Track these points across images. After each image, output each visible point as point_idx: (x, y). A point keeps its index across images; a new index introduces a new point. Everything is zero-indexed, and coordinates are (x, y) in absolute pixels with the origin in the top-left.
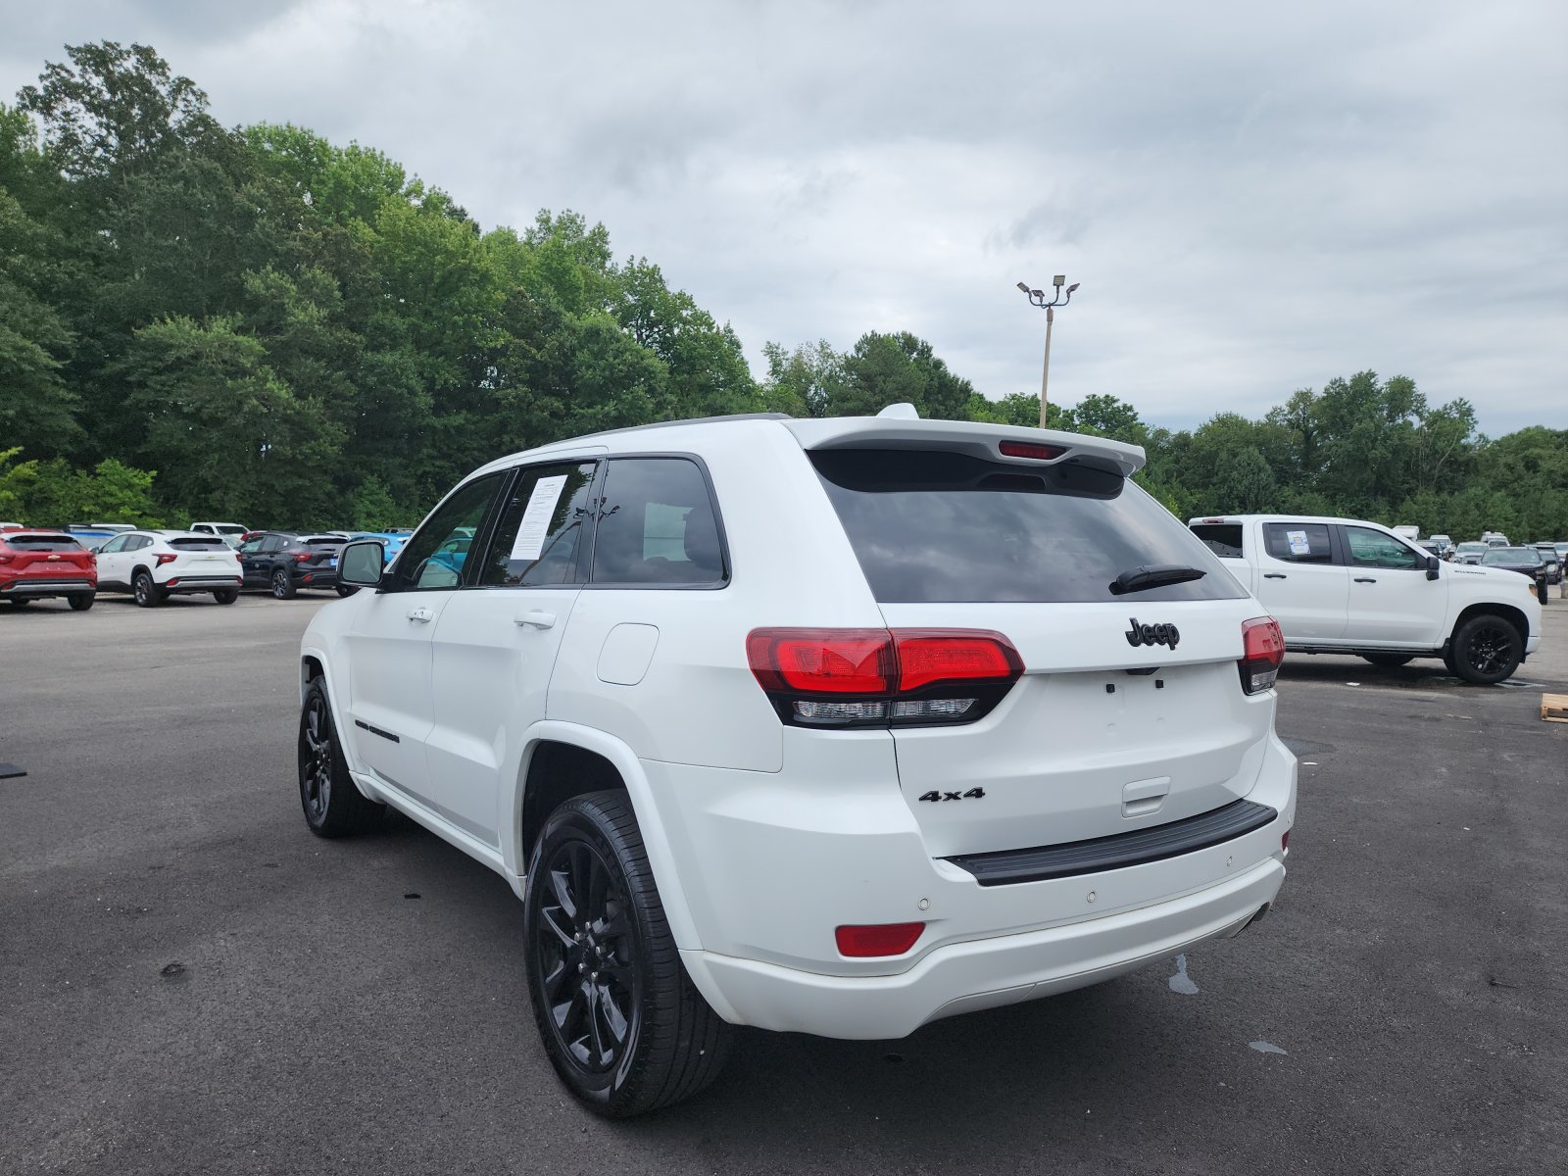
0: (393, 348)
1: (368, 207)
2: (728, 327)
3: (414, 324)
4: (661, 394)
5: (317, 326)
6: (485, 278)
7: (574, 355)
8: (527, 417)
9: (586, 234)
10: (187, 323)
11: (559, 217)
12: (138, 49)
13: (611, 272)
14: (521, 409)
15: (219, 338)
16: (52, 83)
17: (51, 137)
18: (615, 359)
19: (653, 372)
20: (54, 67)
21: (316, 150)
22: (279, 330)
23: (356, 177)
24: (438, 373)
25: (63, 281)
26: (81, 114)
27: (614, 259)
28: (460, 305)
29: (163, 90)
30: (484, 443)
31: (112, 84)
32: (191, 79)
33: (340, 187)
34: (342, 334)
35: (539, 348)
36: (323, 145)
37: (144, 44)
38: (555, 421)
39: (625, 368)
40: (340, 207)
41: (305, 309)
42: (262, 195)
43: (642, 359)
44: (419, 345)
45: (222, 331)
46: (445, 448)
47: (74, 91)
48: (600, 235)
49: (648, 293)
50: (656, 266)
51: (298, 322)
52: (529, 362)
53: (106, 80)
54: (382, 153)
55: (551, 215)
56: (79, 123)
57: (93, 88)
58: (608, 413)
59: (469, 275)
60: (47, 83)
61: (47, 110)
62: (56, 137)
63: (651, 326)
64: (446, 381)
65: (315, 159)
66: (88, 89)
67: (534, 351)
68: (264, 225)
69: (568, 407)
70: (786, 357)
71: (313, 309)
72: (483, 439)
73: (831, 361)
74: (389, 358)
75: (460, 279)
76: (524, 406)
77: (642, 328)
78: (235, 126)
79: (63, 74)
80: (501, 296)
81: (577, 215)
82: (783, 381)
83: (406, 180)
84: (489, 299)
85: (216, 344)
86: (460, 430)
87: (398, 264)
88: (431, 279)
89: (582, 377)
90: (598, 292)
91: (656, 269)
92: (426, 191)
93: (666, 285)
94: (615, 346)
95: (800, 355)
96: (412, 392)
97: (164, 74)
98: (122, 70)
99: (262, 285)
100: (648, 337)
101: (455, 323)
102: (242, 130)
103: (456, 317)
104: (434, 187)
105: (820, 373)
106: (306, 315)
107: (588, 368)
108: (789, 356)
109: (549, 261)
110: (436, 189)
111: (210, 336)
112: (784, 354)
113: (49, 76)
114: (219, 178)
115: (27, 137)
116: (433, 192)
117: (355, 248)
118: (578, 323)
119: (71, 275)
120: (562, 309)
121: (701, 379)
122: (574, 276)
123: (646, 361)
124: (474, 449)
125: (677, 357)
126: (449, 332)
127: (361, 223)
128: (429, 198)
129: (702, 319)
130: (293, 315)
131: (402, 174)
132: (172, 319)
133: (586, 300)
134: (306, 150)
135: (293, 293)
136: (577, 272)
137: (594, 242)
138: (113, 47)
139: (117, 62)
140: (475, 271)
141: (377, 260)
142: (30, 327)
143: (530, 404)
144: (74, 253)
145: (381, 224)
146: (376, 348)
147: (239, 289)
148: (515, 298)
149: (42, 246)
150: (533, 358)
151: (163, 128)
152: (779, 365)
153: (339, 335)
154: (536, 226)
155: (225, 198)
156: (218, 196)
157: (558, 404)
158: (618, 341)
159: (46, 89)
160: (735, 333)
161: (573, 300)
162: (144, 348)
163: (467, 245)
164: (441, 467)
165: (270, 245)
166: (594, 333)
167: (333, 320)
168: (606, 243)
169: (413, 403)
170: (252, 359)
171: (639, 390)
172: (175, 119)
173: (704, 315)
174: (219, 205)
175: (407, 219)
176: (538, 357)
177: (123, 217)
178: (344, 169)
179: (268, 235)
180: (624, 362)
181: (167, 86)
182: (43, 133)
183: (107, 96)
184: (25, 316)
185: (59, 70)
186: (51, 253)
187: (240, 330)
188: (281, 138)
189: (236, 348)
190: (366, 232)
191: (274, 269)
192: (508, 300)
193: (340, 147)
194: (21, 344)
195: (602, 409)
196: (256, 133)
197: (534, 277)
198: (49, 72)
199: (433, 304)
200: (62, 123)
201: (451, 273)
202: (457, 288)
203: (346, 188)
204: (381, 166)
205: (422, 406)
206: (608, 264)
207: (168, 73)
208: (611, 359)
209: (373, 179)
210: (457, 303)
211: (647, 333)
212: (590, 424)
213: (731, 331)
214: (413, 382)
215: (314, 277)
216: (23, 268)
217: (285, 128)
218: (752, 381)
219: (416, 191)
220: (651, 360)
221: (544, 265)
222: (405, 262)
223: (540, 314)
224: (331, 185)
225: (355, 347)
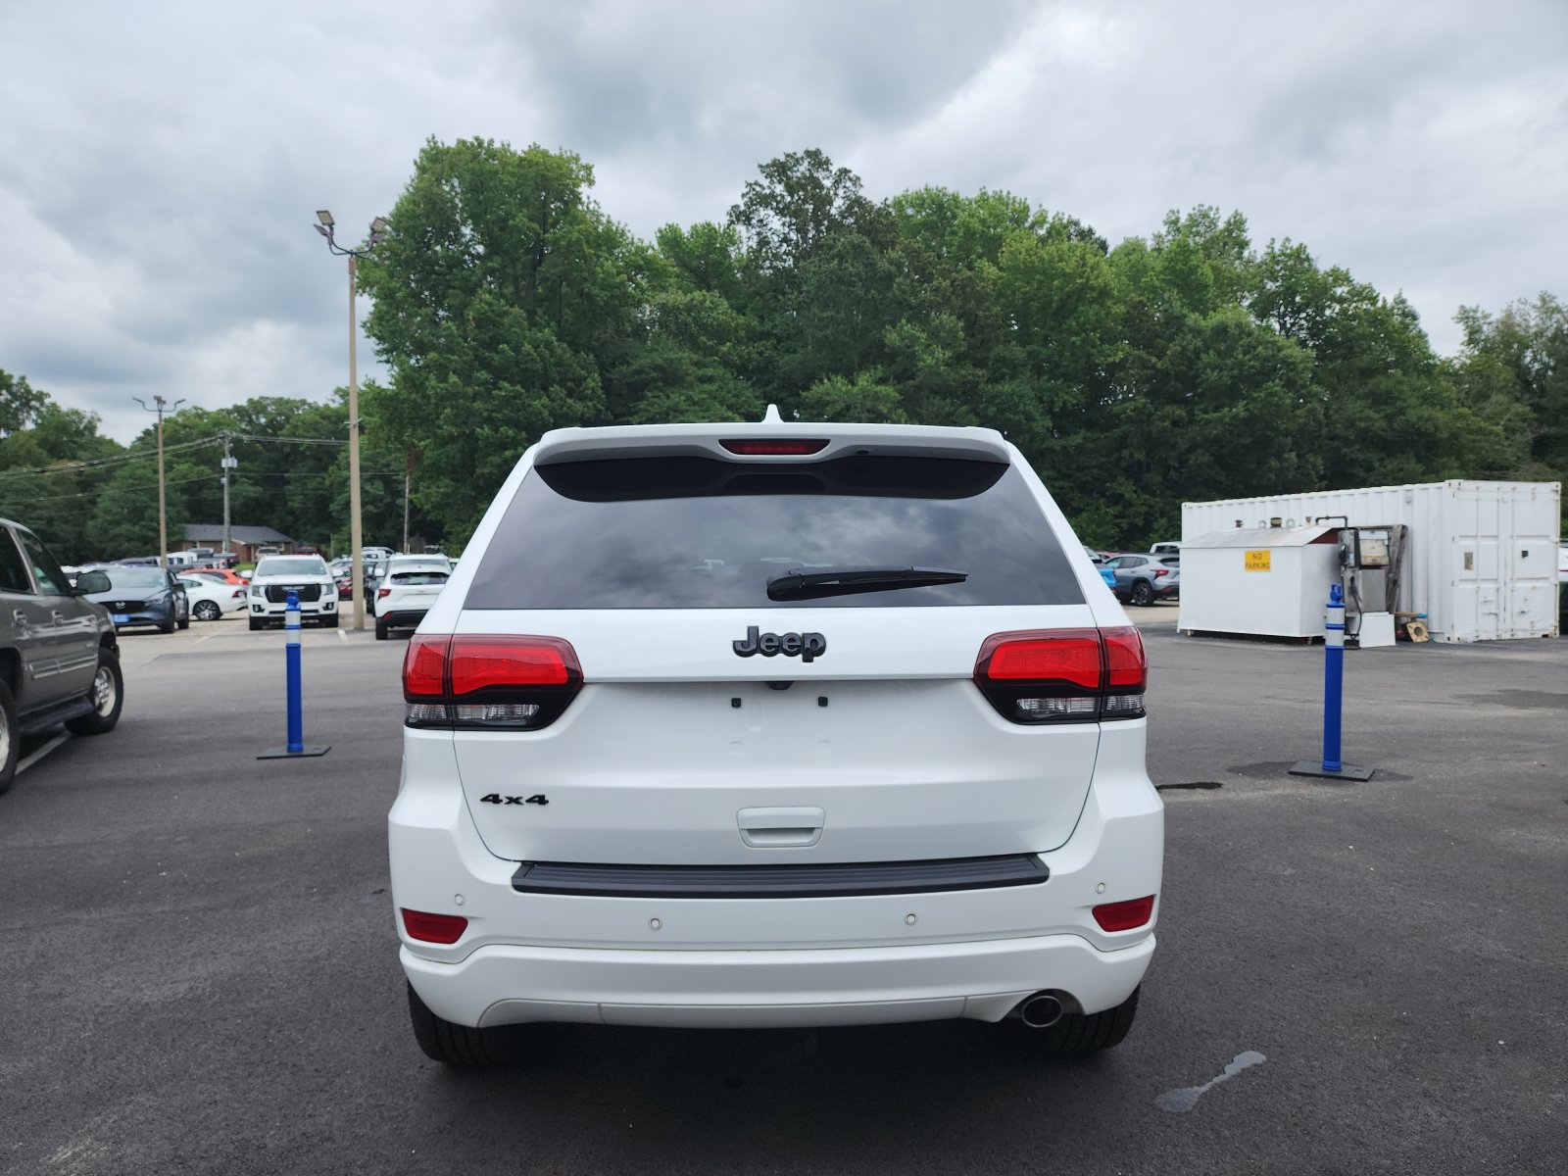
0: (1013, 377)
1: (992, 246)
2: (1399, 297)
3: (1034, 351)
4: (1304, 386)
5: (942, 368)
6: (1104, 293)
7: (1198, 358)
8: (1146, 429)
9: (1221, 225)
10: (839, 381)
11: (1190, 215)
12: (808, 153)
13: (1248, 262)
14: (1142, 421)
15: (863, 390)
16: (750, 198)
17: (750, 243)
18: (1244, 356)
19: (1293, 363)
20: (751, 185)
21: (949, 205)
22: (912, 377)
23: (983, 222)
24: (1057, 396)
25: (755, 360)
26: (770, 219)
27: (1252, 247)
28: (1078, 324)
29: (827, 183)
30: (1103, 460)
31: (790, 189)
32: (848, 169)
33: (970, 233)
34: (967, 371)
35: (1159, 357)
36: (955, 198)
37: (812, 148)
38: (1177, 430)
39: (1256, 364)
40: (969, 252)
41: (932, 354)
42: (900, 257)
43: (1279, 351)
44: (1038, 371)
45: (865, 383)
46: (1064, 469)
47: (765, 200)
48: (1237, 224)
49: (1292, 276)
50: (1301, 244)
51: (926, 367)
52: (1149, 372)
53: (786, 186)
54: (1009, 193)
55: (1180, 215)
56: (769, 227)
57: (777, 196)
58: (1237, 415)
59: (1086, 293)
60: (746, 199)
61: (748, 221)
62: (753, 243)
63: (1296, 312)
64: (1064, 402)
65: (949, 213)
66: (773, 196)
67: (1154, 360)
68: (901, 283)
69: (1191, 413)
70: (1489, 321)
71: (939, 353)
72: (1102, 456)
73: (1556, 316)
74: (1006, 387)
75: (1078, 300)
76: (1144, 418)
77: (1286, 315)
78: (882, 200)
79: (758, 189)
80: (1120, 309)
81: (1211, 208)
82: (1485, 350)
83: (1031, 213)
84: (1109, 313)
85: (860, 396)
86: (1080, 448)
87: (1019, 295)
88: (1050, 303)
89: (1207, 380)
90: (1230, 287)
91: (1301, 249)
92: (1050, 219)
93: (1314, 263)
94: (1245, 341)
95: (1509, 315)
96: (1029, 418)
97: (828, 169)
98: (799, 175)
99: (898, 338)
100: (1293, 325)
101: (1074, 343)
102: (888, 202)
103: (1074, 338)
104: (1058, 214)
105: (1539, 334)
106: (933, 358)
107: (1213, 371)
108: (1492, 319)
109: (1173, 264)
110: (1060, 215)
111: (856, 389)
112: (1486, 317)
113: (748, 193)
114: (867, 249)
115: (736, 246)
116: (1056, 219)
117: (979, 288)
118: (1203, 323)
119: (761, 354)
120: (1185, 311)
121: (1365, 360)
122: (1202, 274)
123: (1284, 352)
124: (1094, 467)
125: (1330, 341)
126: (1067, 354)
127: (986, 264)
128: (1053, 226)
129: (1366, 294)
130: (923, 360)
131: (1027, 209)
132: (829, 379)
133: (1217, 297)
134: (941, 206)
135: (923, 341)
136: (1206, 269)
137: (1230, 232)
138: (792, 157)
139: (795, 169)
140: (1093, 288)
141: (1001, 295)
142: (734, 400)
143: (1150, 415)
144: (765, 335)
145: (1003, 260)
146: (996, 379)
147: (881, 345)
148: (1135, 308)
149: (742, 333)
150: (1153, 367)
151: (828, 216)
152: (1477, 332)
153: (963, 372)
154: (1164, 230)
155: (870, 266)
156: (866, 265)
157: (1180, 412)
158: (1250, 334)
159: (745, 204)
160: (1409, 303)
161: (1200, 300)
162: (812, 408)
163: (1084, 265)
164: (1061, 488)
165: (905, 300)
166: (1221, 331)
167: (959, 359)
168: (1244, 231)
169: (1031, 427)
170: (888, 405)
171: (1276, 385)
172: (838, 204)
173: (1364, 288)
174: (866, 273)
175: (1027, 250)
176: (1159, 365)
177: (796, 298)
178: (971, 216)
179: (904, 292)
180: (1256, 358)
181: (831, 179)
182: (746, 238)
183: (789, 199)
184: (729, 392)
185: (754, 186)
186: (750, 339)
187: (882, 381)
188: (919, 201)
189: (876, 397)
190: (990, 271)
191: (908, 321)
192: (1128, 312)
193: (970, 197)
194: (725, 415)
195: (1229, 411)
196: (900, 202)
197: (1157, 283)
198: (748, 190)
199: (1052, 329)
200: (758, 230)
201: (1069, 296)
202: (1075, 310)
203: (974, 233)
204: (1007, 205)
205: (1040, 430)
206: (1246, 254)
207: (831, 168)
208: (1240, 356)
209: (999, 219)
210: (1074, 323)
211: (1292, 321)
212: (1216, 429)
213: (1403, 302)
214: (1030, 408)
215: (941, 322)
216: (729, 353)
217: (923, 191)
218: (1433, 357)
219: (1040, 222)
220: (1289, 350)
221: (1166, 268)
222: (1027, 293)
223: (1162, 320)
224: (962, 234)
225: (978, 382)
